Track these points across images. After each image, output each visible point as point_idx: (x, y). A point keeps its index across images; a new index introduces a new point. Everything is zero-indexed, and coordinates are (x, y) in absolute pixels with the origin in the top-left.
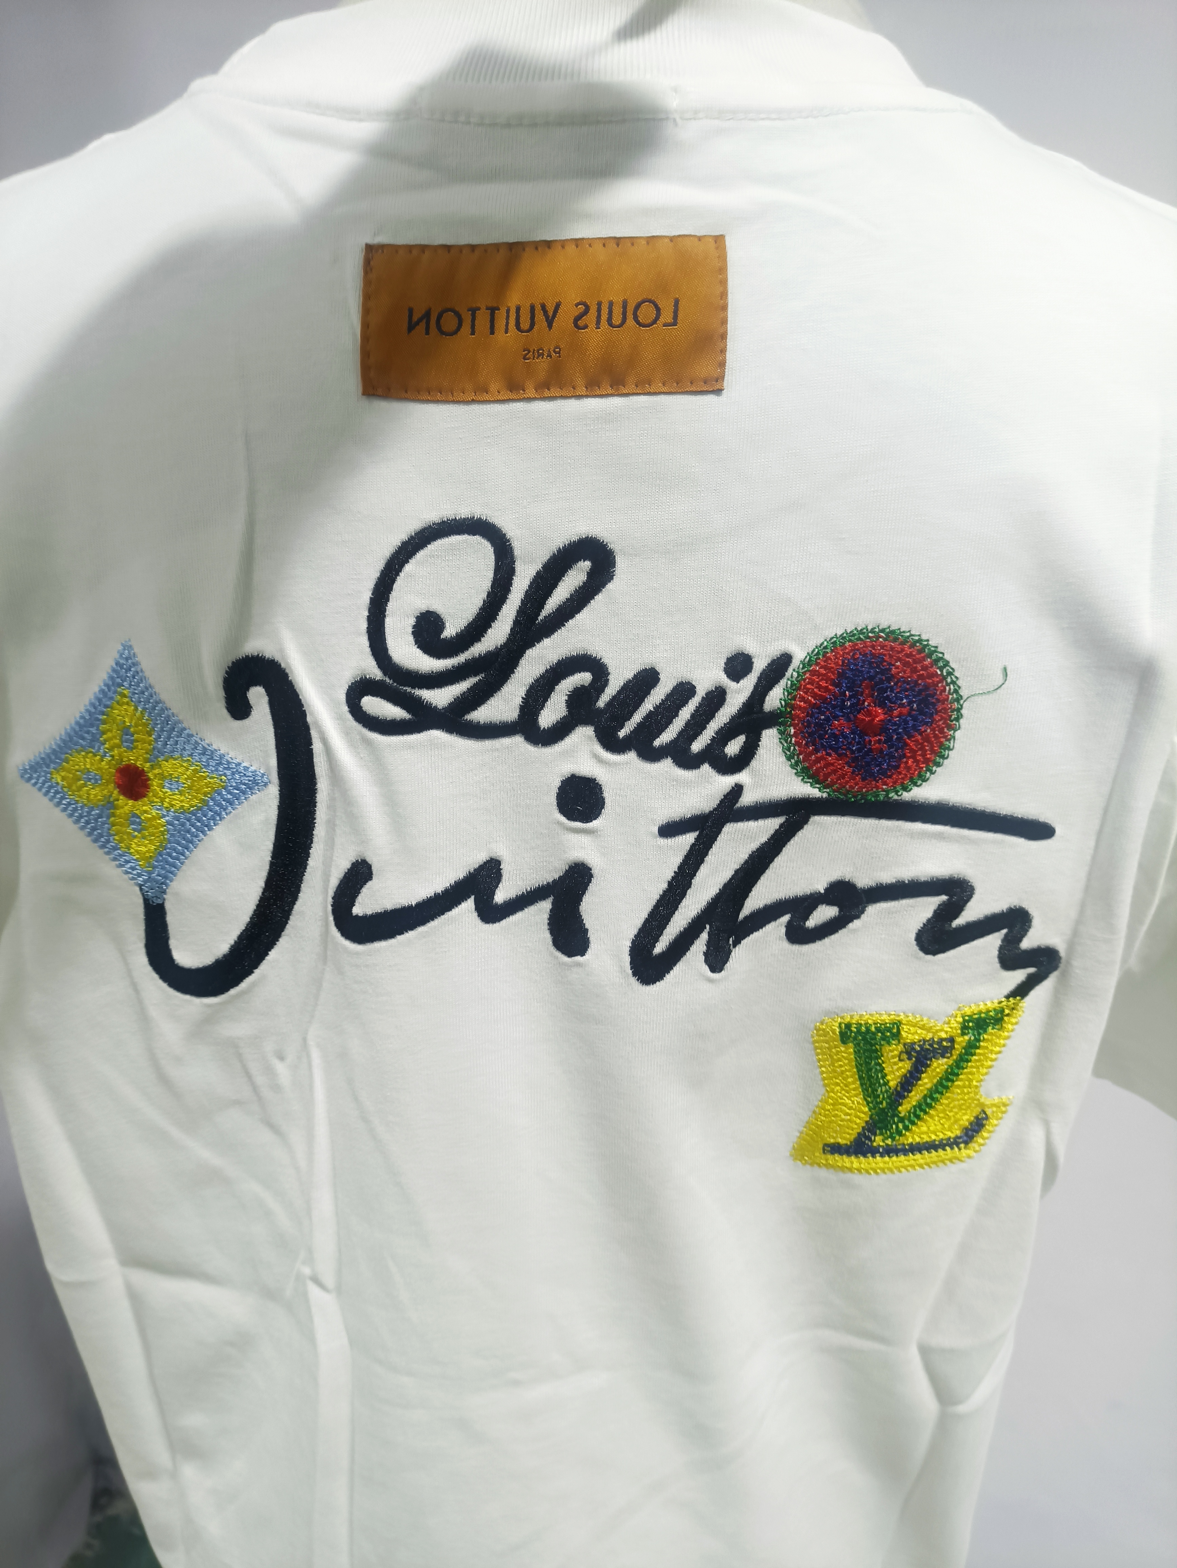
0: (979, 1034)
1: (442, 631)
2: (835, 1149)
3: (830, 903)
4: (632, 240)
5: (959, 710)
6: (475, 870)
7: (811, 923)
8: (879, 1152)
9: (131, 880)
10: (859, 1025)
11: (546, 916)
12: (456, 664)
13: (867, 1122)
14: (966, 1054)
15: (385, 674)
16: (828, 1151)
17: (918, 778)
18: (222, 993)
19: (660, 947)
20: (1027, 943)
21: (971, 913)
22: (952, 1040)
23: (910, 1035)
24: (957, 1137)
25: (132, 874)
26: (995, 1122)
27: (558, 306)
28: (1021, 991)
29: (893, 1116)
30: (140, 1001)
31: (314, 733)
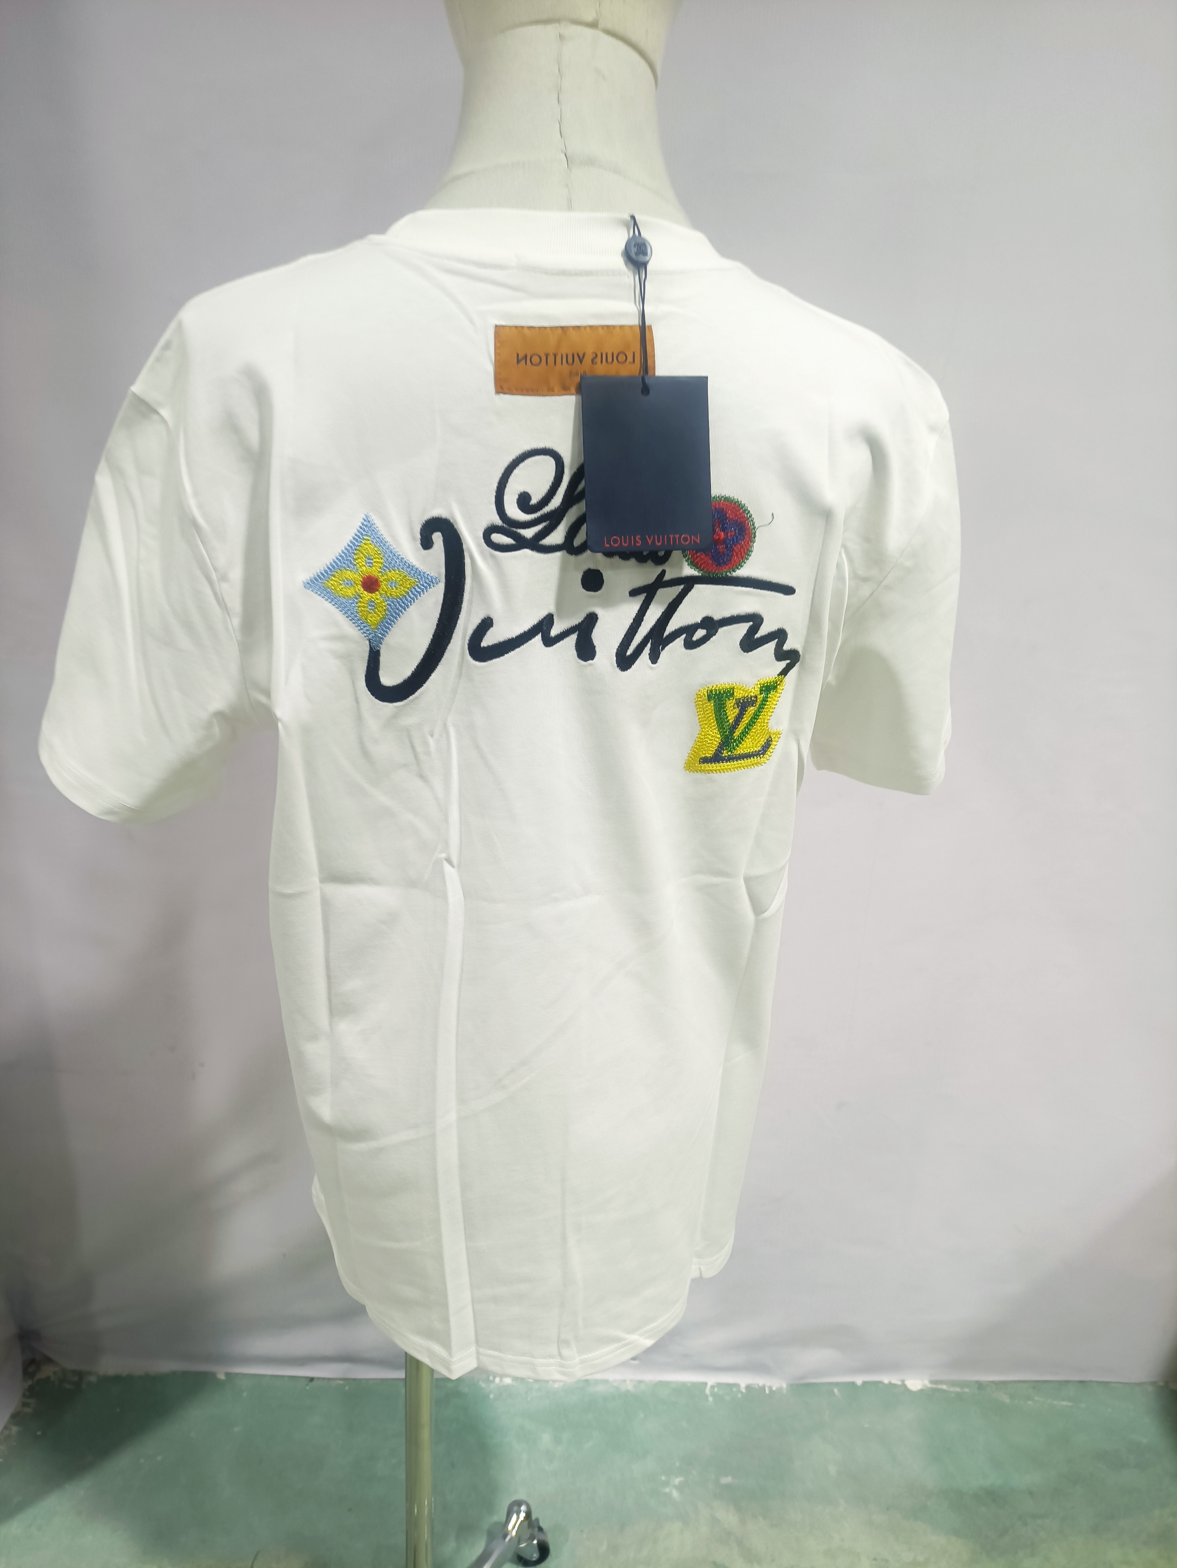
0: (767, 694)
1: (530, 501)
2: (705, 760)
3: (703, 628)
4: (614, 327)
5: (755, 533)
6: (542, 619)
7: (695, 638)
8: (725, 760)
9: (365, 637)
10: (716, 690)
11: (574, 642)
12: (536, 517)
13: (720, 743)
14: (762, 704)
15: (503, 523)
16: (702, 762)
17: (739, 565)
18: (406, 699)
19: (629, 652)
20: (786, 647)
21: (763, 631)
22: (756, 697)
23: (738, 694)
24: (759, 751)
25: (366, 633)
26: (775, 743)
27: (584, 354)
28: (784, 672)
29: (731, 739)
30: (359, 709)
31: (466, 554)
